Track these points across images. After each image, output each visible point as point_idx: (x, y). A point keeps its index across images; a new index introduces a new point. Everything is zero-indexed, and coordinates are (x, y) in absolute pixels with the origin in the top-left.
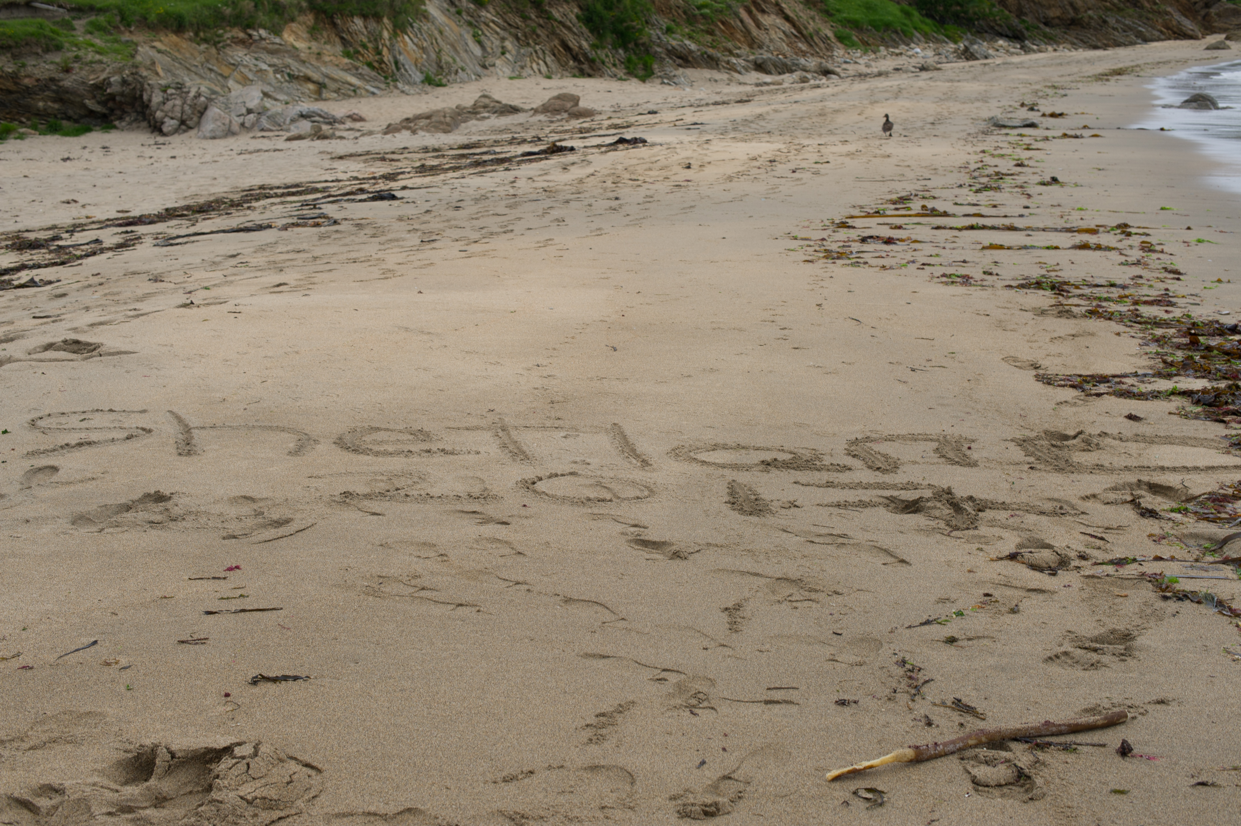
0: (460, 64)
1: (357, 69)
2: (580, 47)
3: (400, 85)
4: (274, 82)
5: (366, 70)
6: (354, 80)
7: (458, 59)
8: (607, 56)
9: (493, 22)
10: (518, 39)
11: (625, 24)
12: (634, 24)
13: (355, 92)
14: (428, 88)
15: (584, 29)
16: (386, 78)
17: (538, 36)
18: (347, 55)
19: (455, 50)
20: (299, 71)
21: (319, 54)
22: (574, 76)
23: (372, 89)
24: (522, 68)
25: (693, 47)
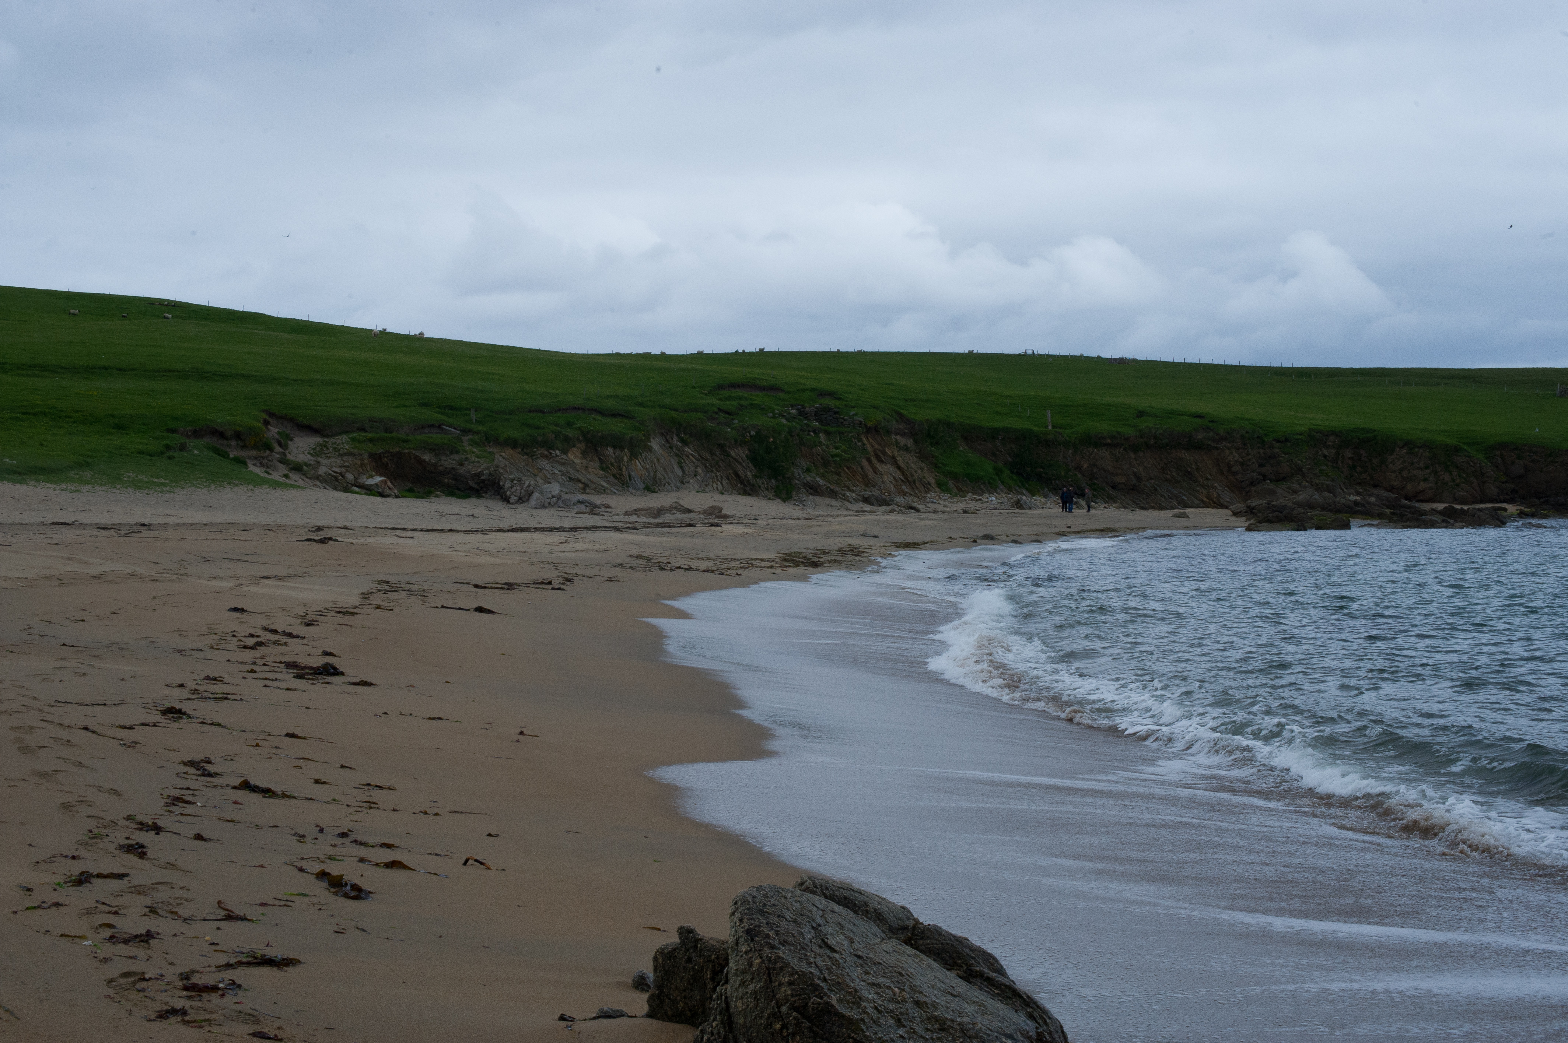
0: (668, 480)
1: (607, 478)
2: (746, 476)
3: (630, 489)
4: (560, 480)
5: (611, 479)
6: (604, 484)
7: (666, 477)
8: (763, 483)
9: (692, 455)
10: (706, 467)
11: (778, 464)
12: (784, 464)
13: (604, 491)
14: (647, 493)
15: (750, 465)
16: (623, 484)
17: (720, 466)
18: (602, 469)
19: (666, 471)
20: (575, 476)
21: (587, 467)
22: (739, 494)
23: (614, 490)
24: (706, 485)
25: (822, 482)
